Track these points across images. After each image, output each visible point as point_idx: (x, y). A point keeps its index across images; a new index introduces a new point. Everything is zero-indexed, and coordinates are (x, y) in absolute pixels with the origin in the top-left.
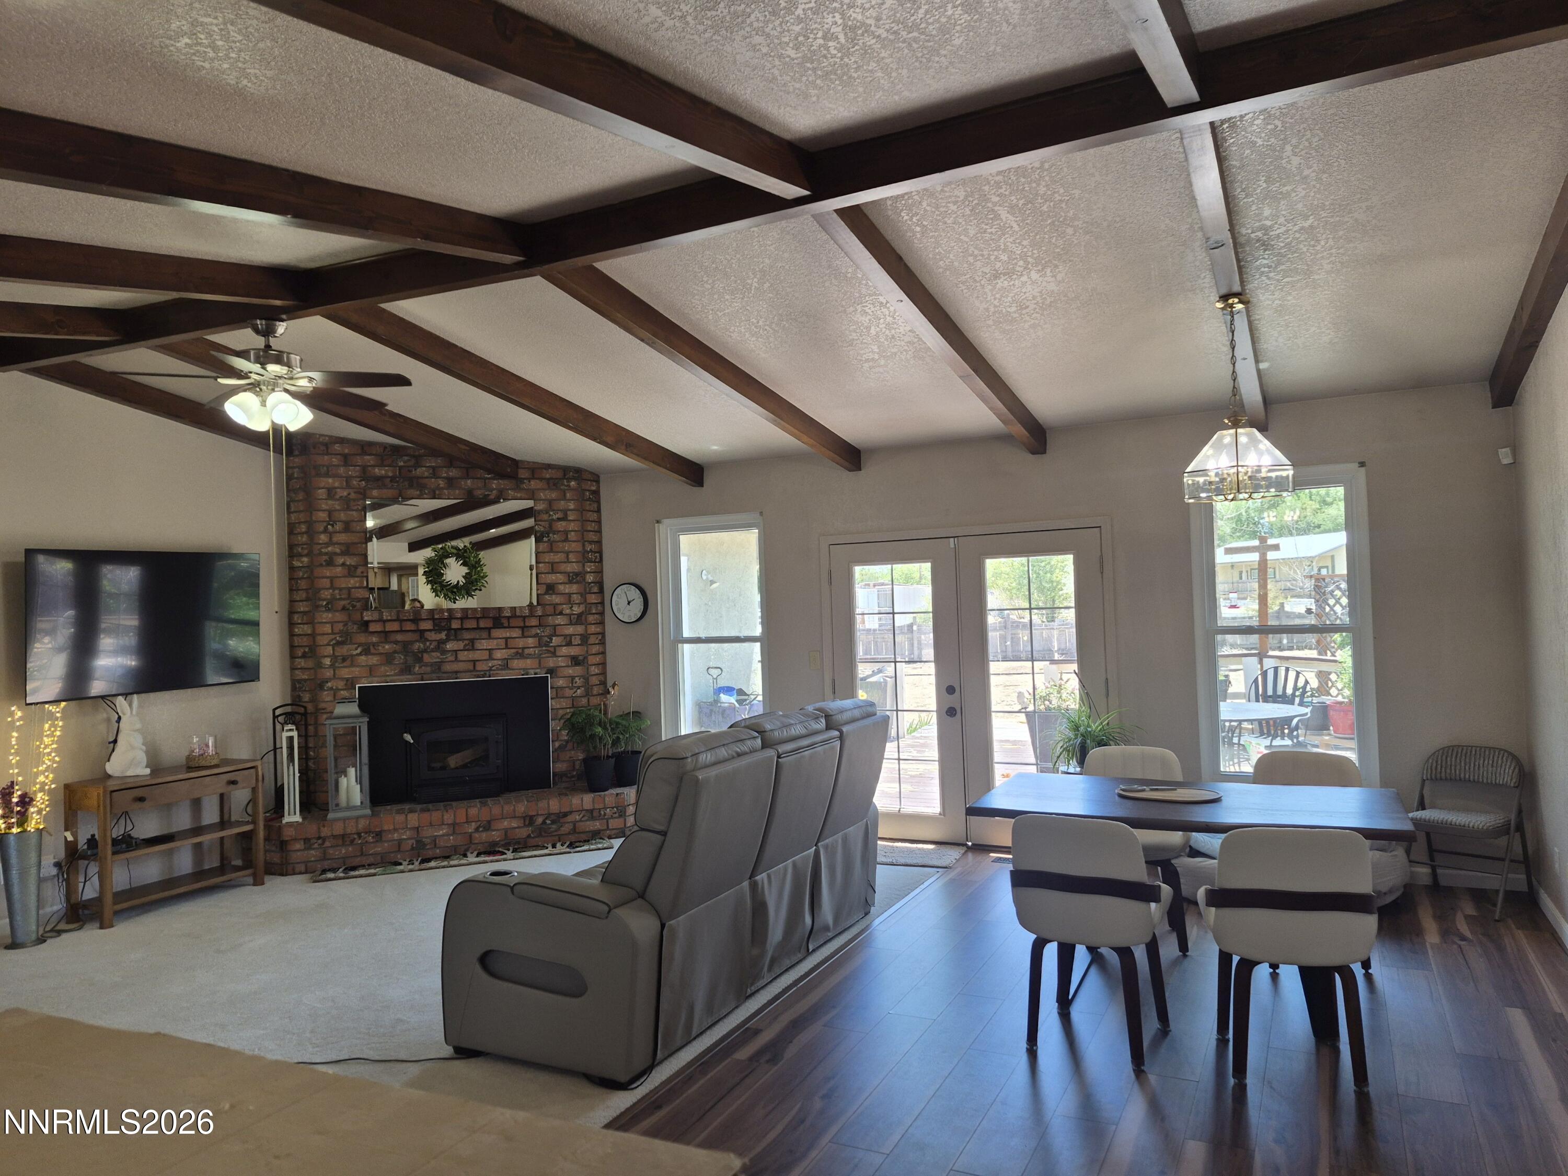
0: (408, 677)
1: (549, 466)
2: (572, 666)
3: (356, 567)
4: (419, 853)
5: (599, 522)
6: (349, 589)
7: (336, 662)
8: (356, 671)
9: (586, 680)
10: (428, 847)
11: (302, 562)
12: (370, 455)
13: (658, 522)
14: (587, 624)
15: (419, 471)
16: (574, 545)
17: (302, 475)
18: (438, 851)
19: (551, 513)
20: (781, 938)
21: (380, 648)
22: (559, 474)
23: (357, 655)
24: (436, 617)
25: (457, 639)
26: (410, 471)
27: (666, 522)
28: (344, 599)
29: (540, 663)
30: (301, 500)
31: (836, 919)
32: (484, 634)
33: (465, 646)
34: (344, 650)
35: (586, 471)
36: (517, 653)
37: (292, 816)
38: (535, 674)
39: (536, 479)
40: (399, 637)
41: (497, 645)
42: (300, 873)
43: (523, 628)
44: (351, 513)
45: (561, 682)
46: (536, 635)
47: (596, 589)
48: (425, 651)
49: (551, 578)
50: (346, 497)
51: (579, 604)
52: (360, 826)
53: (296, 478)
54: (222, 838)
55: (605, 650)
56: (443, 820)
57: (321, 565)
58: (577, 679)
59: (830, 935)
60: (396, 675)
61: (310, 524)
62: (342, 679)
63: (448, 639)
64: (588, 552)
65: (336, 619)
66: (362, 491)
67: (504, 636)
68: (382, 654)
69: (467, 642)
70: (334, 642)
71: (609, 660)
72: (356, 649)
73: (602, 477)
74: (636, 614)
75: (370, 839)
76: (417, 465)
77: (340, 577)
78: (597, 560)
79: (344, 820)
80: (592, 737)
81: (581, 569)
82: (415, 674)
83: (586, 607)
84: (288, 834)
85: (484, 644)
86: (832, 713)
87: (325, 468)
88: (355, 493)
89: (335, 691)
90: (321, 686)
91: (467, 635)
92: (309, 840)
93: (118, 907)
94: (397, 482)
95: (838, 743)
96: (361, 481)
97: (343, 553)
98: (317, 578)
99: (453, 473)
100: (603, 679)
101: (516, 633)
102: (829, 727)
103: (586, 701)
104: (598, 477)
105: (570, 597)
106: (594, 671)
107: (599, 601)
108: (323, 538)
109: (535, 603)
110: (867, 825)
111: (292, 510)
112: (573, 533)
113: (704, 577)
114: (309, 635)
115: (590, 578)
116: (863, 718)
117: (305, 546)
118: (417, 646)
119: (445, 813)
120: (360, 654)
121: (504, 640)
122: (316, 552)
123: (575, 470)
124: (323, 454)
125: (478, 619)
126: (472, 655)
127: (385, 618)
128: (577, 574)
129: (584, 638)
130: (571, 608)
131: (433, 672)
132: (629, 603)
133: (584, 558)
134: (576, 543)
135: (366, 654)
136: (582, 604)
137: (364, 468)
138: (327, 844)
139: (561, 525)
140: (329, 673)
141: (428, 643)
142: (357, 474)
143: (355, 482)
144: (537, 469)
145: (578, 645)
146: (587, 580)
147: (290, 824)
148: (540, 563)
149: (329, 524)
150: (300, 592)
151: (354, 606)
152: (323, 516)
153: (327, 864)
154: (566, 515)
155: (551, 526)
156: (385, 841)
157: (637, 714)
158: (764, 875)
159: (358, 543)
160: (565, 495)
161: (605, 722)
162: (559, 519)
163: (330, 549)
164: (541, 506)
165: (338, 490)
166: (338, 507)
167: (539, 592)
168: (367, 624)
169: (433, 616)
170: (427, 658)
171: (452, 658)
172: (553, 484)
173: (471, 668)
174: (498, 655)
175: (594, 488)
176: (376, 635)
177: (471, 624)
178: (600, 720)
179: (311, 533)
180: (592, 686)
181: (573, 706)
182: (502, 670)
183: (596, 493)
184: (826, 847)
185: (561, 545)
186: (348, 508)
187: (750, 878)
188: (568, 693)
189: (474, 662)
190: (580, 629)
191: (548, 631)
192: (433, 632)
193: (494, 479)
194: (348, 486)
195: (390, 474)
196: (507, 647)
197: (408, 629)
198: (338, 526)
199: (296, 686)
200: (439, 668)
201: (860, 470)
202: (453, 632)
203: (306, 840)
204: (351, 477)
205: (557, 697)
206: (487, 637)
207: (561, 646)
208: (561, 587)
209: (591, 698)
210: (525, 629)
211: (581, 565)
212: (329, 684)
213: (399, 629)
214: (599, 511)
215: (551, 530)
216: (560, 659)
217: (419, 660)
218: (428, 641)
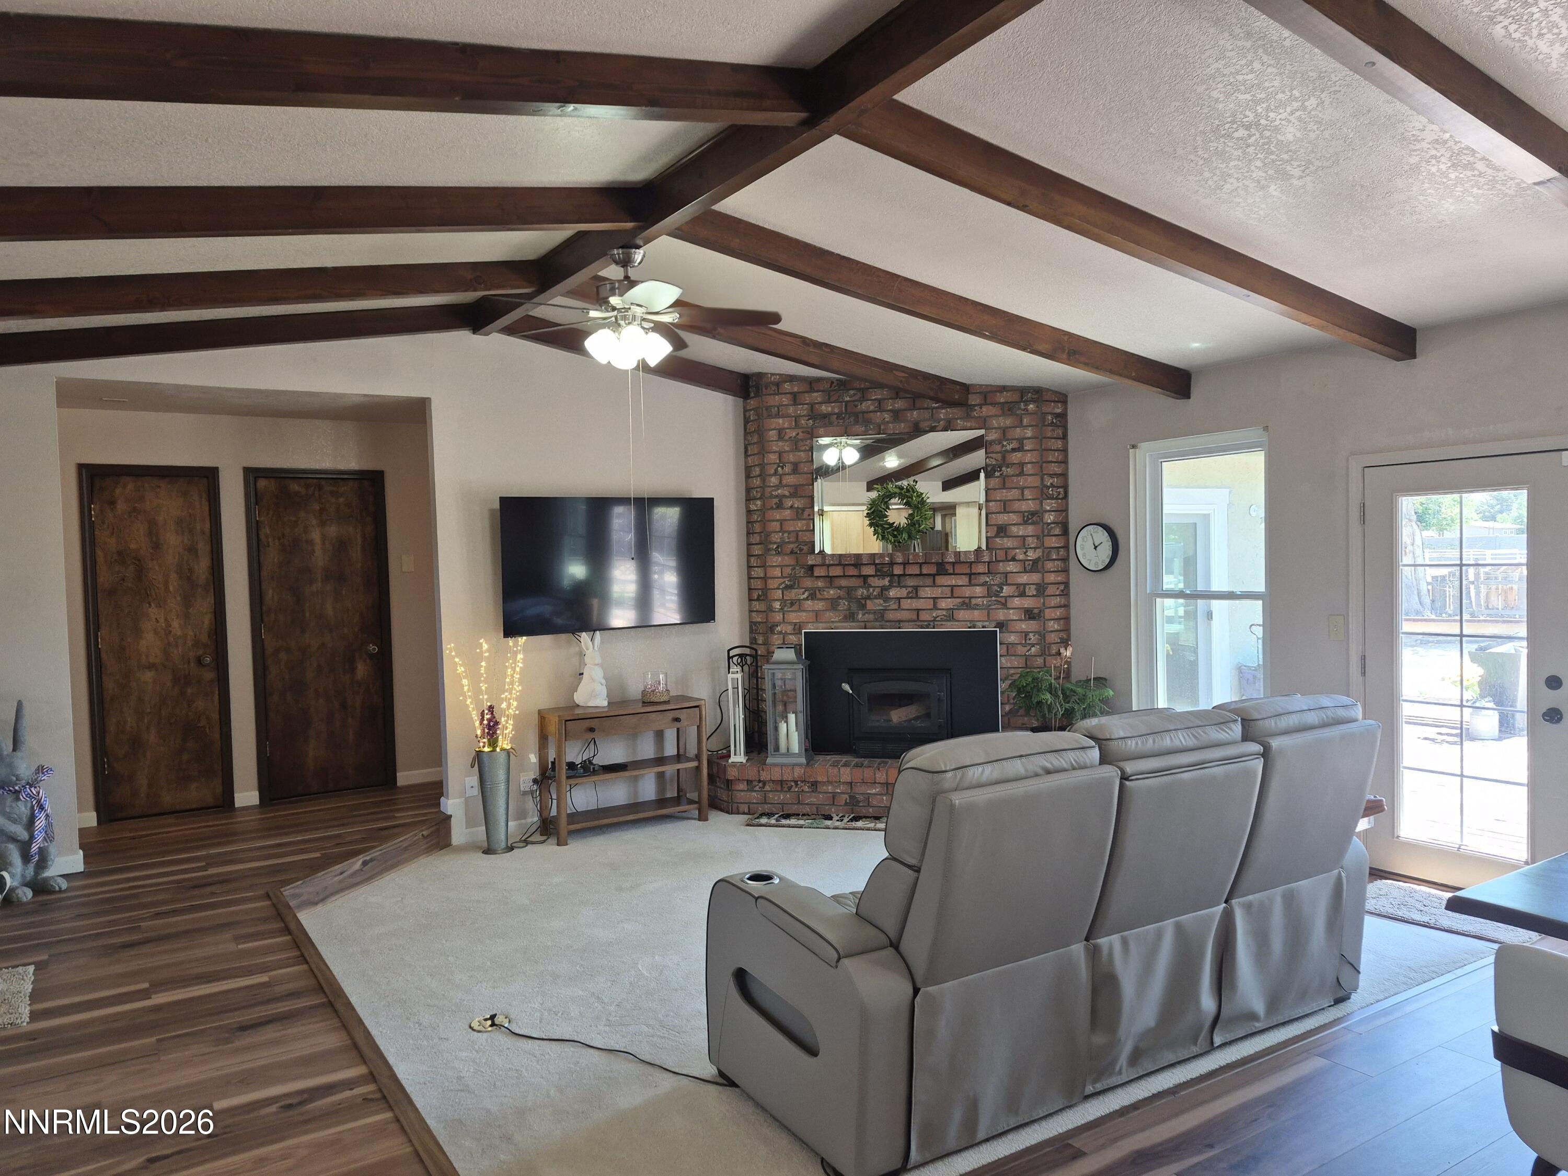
0: (851, 624)
1: (1004, 389)
2: (1025, 620)
3: (803, 510)
4: (852, 809)
5: (1065, 451)
6: (797, 532)
7: (785, 606)
8: (803, 616)
9: (1042, 635)
10: (861, 805)
11: (756, 506)
12: (817, 391)
13: (1134, 447)
14: (1044, 572)
15: (865, 406)
16: (1030, 479)
17: (756, 417)
18: (871, 810)
19: (1005, 443)
20: (1152, 1023)
21: (825, 593)
22: (1015, 397)
23: (804, 599)
24: (877, 562)
25: (900, 586)
26: (856, 406)
27: (1144, 446)
28: (792, 543)
29: (988, 615)
30: (755, 443)
31: (1273, 1004)
32: (929, 581)
33: (909, 593)
34: (792, 594)
35: (1048, 390)
36: (964, 603)
37: (738, 757)
38: (983, 627)
39: (988, 404)
40: (844, 582)
41: (942, 593)
42: (744, 813)
43: (970, 575)
44: (799, 453)
45: (1012, 638)
46: (985, 584)
47: (1057, 531)
48: (868, 598)
49: (1003, 519)
50: (795, 437)
51: (1035, 548)
52: (796, 774)
53: (752, 421)
54: (678, 770)
55: (1069, 602)
56: (875, 778)
57: (772, 508)
58: (1031, 635)
59: (1259, 1025)
60: (840, 621)
61: (762, 466)
62: (790, 623)
63: (891, 586)
64: (1048, 487)
65: (785, 563)
66: (810, 430)
67: (949, 583)
68: (827, 599)
69: (910, 589)
70: (783, 585)
71: (1074, 612)
72: (803, 594)
73: (1070, 396)
74: (1103, 561)
75: (806, 789)
76: (863, 399)
77: (789, 520)
78: (1061, 496)
79: (782, 765)
80: (1039, 703)
81: (1038, 508)
82: (858, 621)
83: (1043, 552)
84: (732, 774)
85: (927, 592)
86: (1256, 716)
87: (776, 409)
88: (803, 432)
89: (784, 635)
90: (772, 629)
91: (911, 582)
92: (751, 781)
93: (573, 827)
94: (844, 418)
95: (1259, 765)
96: (808, 420)
97: (792, 496)
98: (768, 521)
99: (899, 404)
100: (1065, 636)
101: (963, 580)
102: (1246, 738)
103: (1042, 661)
104: (1066, 396)
105: (1024, 540)
106: (1053, 626)
107: (1062, 544)
108: (774, 480)
109: (984, 547)
110: (1339, 878)
111: (749, 453)
112: (1029, 466)
113: (1254, 514)
114: (760, 578)
115: (1050, 518)
116: (1324, 725)
117: (758, 489)
118: (861, 592)
119: (877, 772)
120: (807, 599)
121: (950, 588)
122: (767, 495)
123: (1034, 391)
124: (774, 394)
125: (921, 564)
126: (915, 604)
127: (827, 562)
128: (1033, 514)
129: (1041, 589)
130: (1025, 553)
131: (876, 620)
132: (1096, 548)
133: (1043, 494)
134: (1032, 477)
135: (812, 599)
136: (1039, 548)
137: (812, 406)
138: (767, 788)
139: (1016, 457)
140: (778, 617)
141: (871, 590)
142: (805, 412)
143: (803, 422)
144: (989, 393)
145: (1033, 596)
146: (1045, 521)
147: (734, 764)
148: (991, 501)
149: (779, 466)
150: (755, 535)
151: (801, 550)
152: (773, 458)
153: (767, 808)
154: (1022, 444)
155: (1004, 458)
156: (820, 792)
157: (1101, 681)
158: (1115, 939)
159: (805, 485)
160: (1021, 421)
161: (1056, 688)
162: (1014, 450)
163: (779, 491)
164: (992, 436)
165: (787, 430)
166: (787, 449)
167: (989, 535)
168: (811, 568)
169: (874, 561)
170: (870, 605)
171: (895, 606)
172: (1008, 409)
173: (915, 617)
174: (943, 604)
175: (1059, 411)
176: (821, 579)
177: (914, 570)
178: (1051, 685)
179: (763, 476)
180: (1050, 644)
181: (1026, 667)
182: (947, 621)
183: (1063, 416)
184: (1248, 907)
185: (1015, 479)
186: (797, 449)
187: (1087, 939)
188: (1021, 650)
189: (918, 611)
190: (1035, 578)
191: (998, 579)
192: (876, 578)
193: (942, 408)
194: (797, 425)
195: (836, 411)
196: (952, 597)
197: (851, 574)
198: (788, 468)
199: (753, 628)
200: (882, 616)
201: (1413, 356)
202: (896, 578)
203: (749, 782)
204: (800, 416)
205: (1008, 654)
206: (931, 584)
207: (1013, 596)
208: (1014, 529)
209: (1048, 658)
210: (972, 576)
211: (1038, 502)
212: (779, 628)
213: (842, 574)
214: (1065, 437)
215: (1004, 463)
216: (1011, 611)
217: (863, 607)
218: (872, 587)
